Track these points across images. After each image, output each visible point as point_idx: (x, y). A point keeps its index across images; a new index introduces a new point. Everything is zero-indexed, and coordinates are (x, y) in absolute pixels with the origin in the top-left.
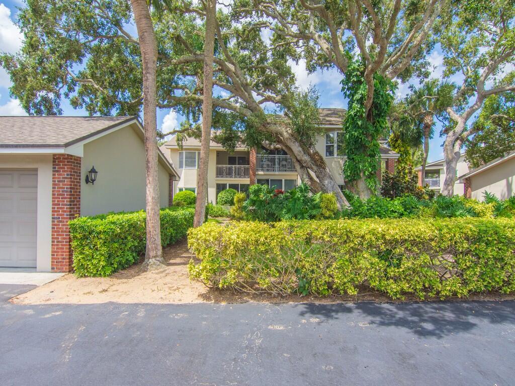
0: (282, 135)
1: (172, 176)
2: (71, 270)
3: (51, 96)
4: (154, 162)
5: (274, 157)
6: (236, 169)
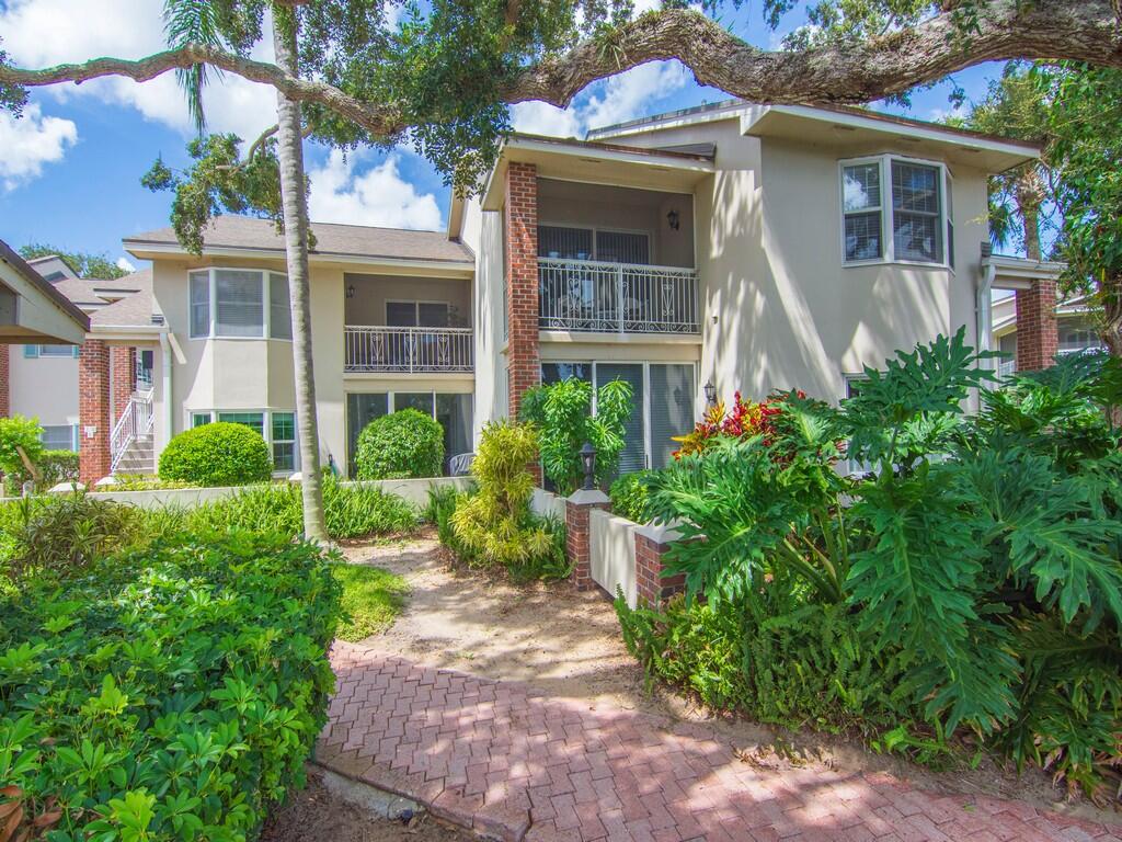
5: (611, 270)
6: (420, 339)
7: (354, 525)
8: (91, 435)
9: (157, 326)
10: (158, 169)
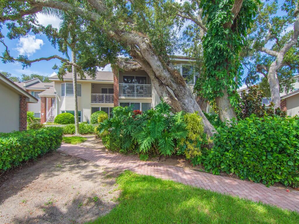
5: (134, 85)
6: (106, 96)
7: (85, 131)
8: (43, 115)
9: (55, 94)
10: (55, 66)
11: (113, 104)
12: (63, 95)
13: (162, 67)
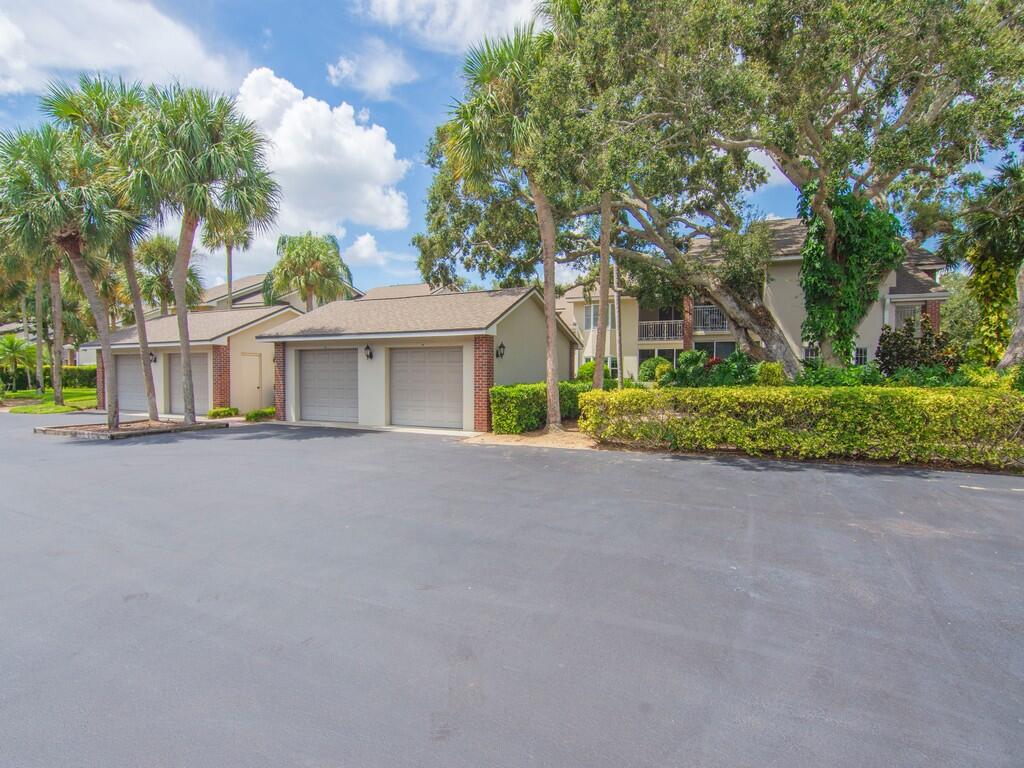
0: (709, 286)
1: (573, 344)
2: (490, 430)
3: (448, 262)
4: (552, 330)
6: (669, 326)
11: (682, 341)
12: (588, 327)
13: (737, 308)
